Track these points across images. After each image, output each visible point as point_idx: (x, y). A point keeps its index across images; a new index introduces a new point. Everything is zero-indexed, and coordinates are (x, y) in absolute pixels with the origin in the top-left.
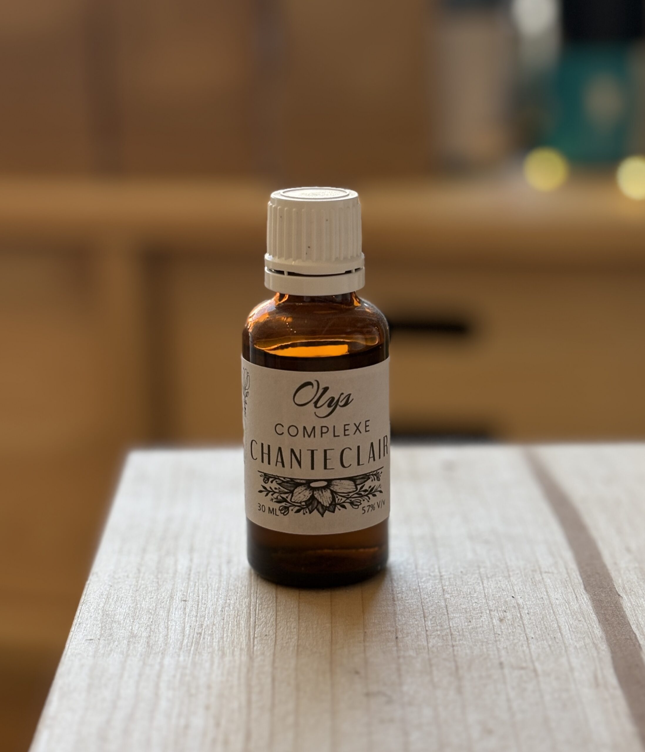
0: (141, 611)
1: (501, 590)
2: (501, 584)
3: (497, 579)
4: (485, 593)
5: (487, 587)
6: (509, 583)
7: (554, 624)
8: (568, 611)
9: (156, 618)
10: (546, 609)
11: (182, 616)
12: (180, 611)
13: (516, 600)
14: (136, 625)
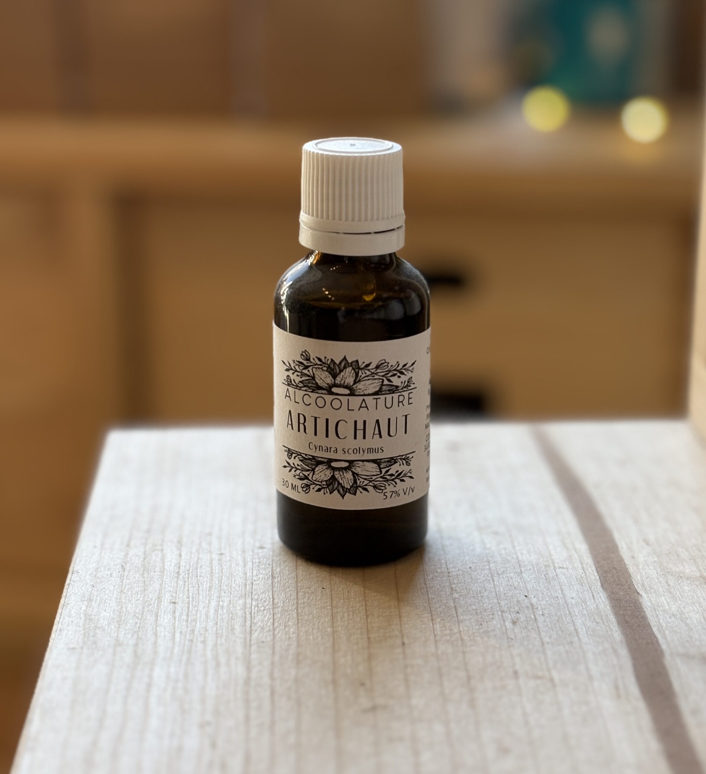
0: (127, 615)
1: (513, 588)
2: (513, 581)
3: (508, 575)
4: (496, 592)
5: (497, 585)
6: (521, 580)
7: (570, 626)
8: (585, 612)
9: (144, 623)
10: (561, 610)
11: (171, 620)
12: (169, 615)
13: (529, 600)
14: (121, 632)
